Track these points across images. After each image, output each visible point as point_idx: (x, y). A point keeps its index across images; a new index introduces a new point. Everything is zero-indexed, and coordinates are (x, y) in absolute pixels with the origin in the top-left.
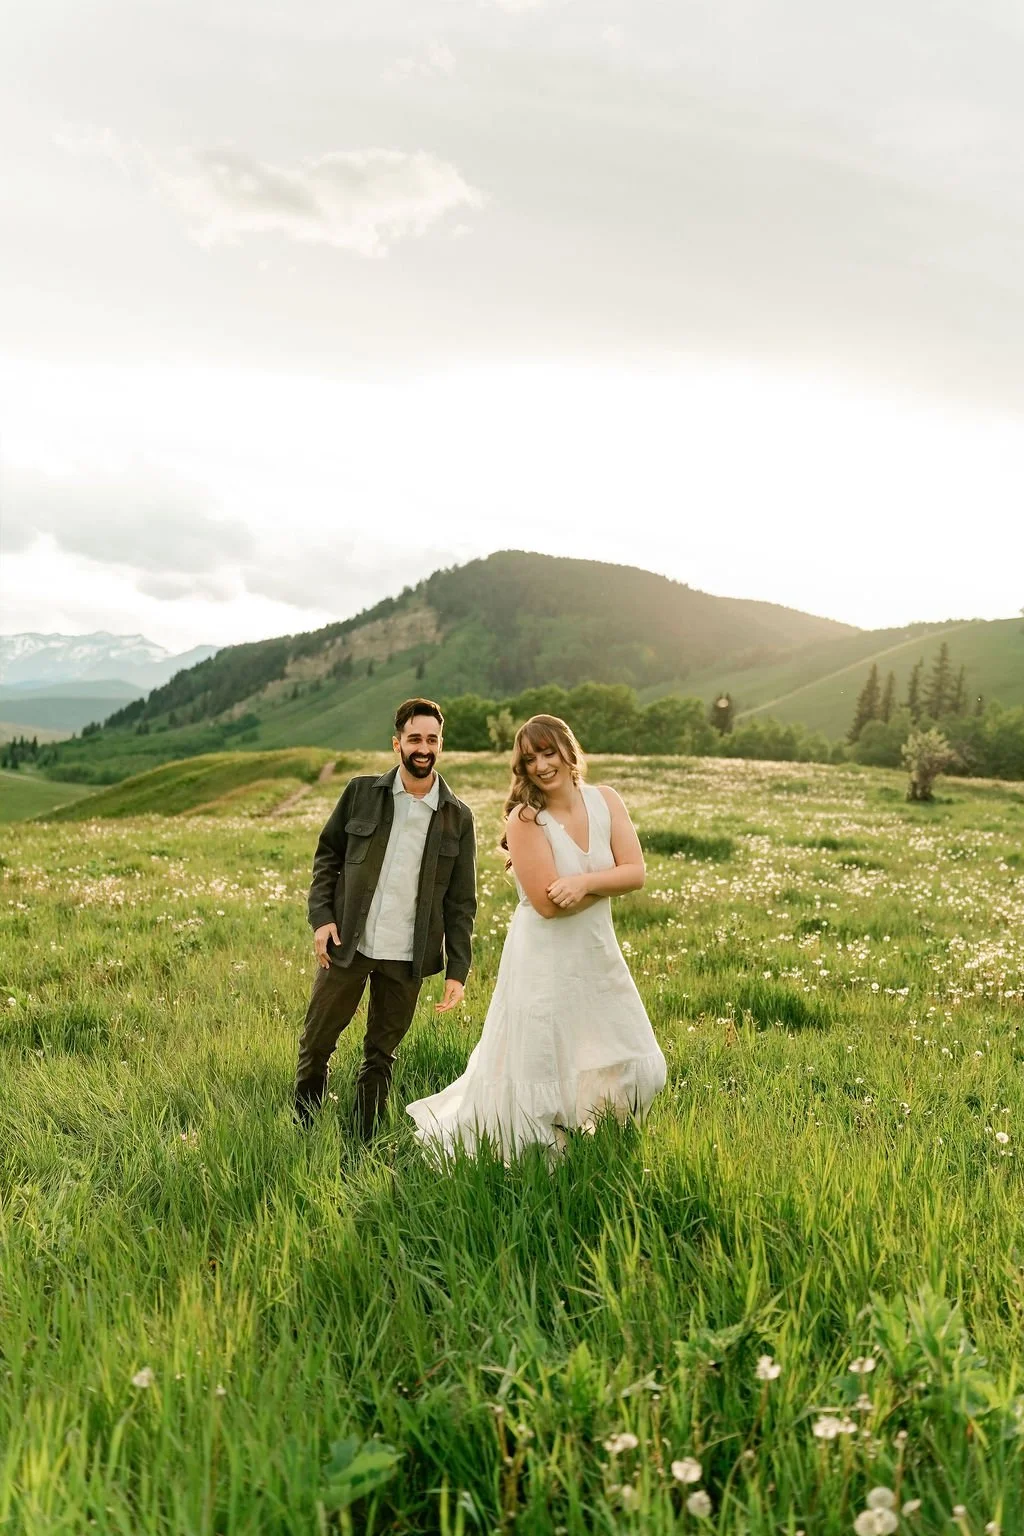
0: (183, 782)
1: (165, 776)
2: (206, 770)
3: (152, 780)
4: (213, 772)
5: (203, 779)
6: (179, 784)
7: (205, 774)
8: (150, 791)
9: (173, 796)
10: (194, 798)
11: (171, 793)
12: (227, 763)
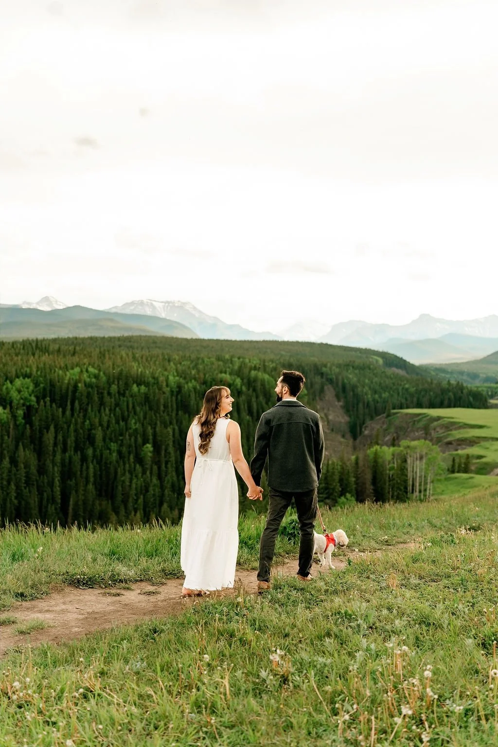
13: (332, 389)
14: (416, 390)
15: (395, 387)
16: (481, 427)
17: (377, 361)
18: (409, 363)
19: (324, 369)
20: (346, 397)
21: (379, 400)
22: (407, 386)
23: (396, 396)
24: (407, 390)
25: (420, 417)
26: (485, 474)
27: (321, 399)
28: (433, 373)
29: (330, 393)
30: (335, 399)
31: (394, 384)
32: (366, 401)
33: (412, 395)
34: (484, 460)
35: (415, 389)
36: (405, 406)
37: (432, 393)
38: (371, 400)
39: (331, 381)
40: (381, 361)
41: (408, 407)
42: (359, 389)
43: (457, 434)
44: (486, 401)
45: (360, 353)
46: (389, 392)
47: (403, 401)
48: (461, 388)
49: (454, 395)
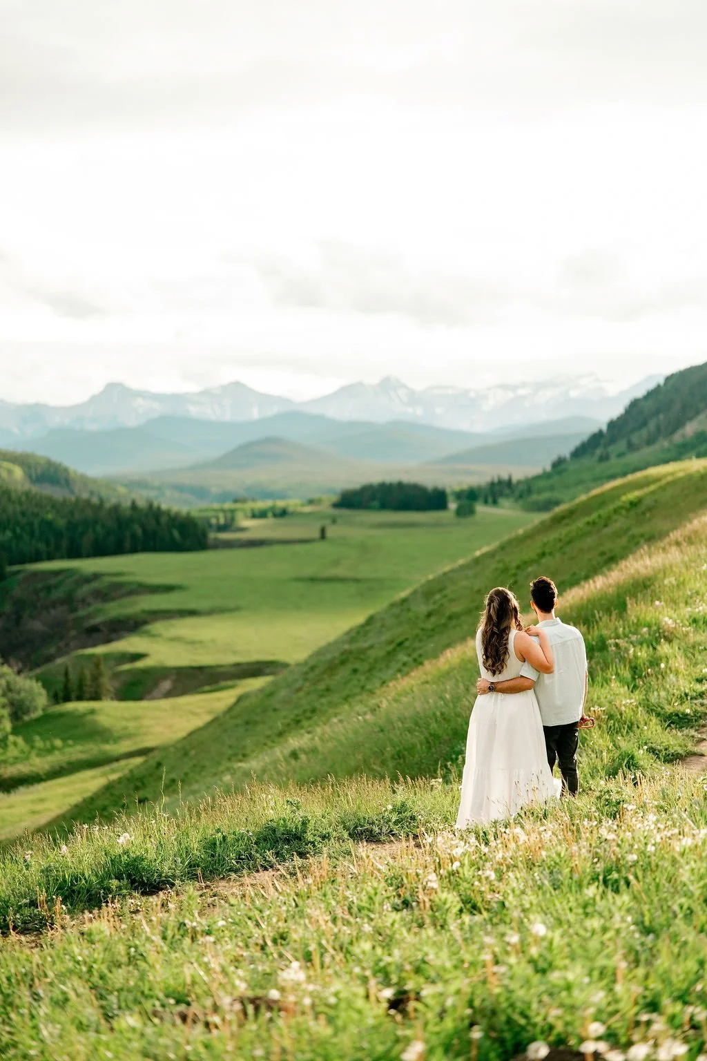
0: (622, 508)
1: (602, 501)
2: (652, 488)
3: (586, 508)
4: (663, 489)
5: (648, 502)
6: (616, 511)
7: (653, 493)
8: (580, 523)
9: (607, 531)
10: (636, 531)
11: (606, 525)
12: (681, 474)
14: (69, 523)
15: (24, 521)
16: (169, 589)
17: (10, 472)
18: (75, 472)
22: (50, 516)
23: (26, 537)
24: (50, 524)
25: (61, 577)
26: (140, 698)
28: (122, 490)
31: (23, 514)
33: (59, 535)
34: (140, 664)
35: (65, 520)
37: (99, 528)
40: (18, 472)
41: (50, 558)
43: (114, 610)
44: (204, 535)
46: (14, 531)
47: (42, 546)
48: (155, 513)
49: (144, 531)
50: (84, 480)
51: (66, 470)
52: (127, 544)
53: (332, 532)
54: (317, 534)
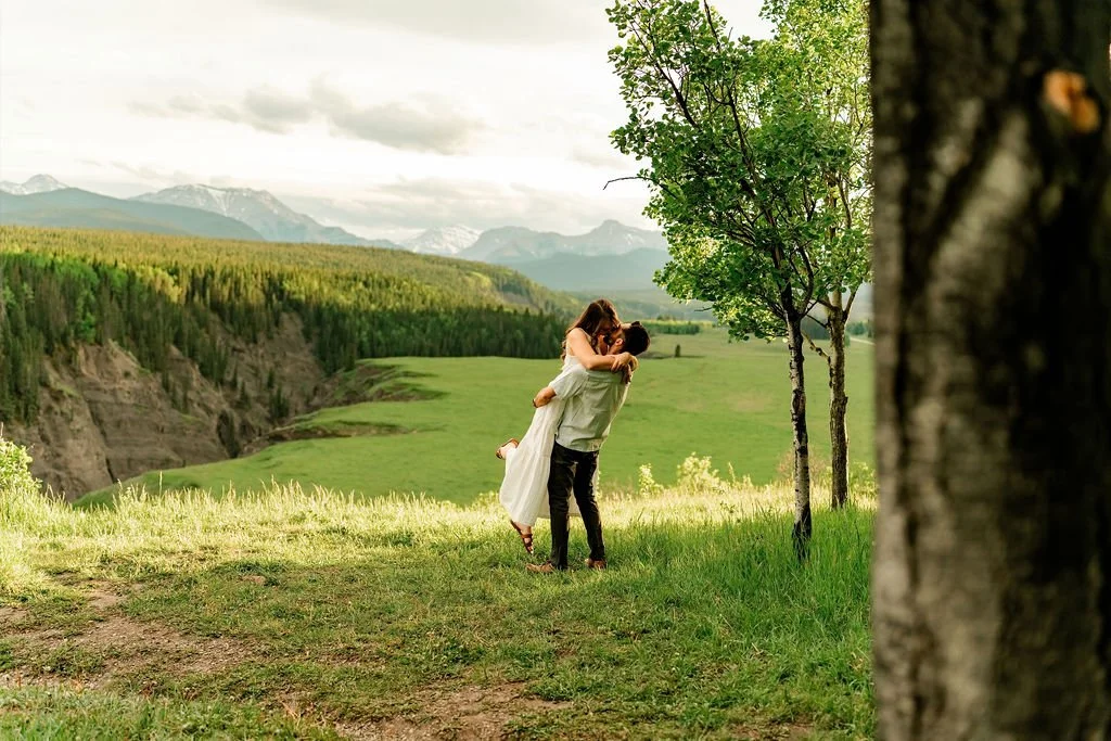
13: (298, 321)
14: (459, 324)
15: (422, 319)
17: (479, 280)
19: (286, 285)
20: (320, 335)
21: (382, 339)
27: (270, 338)
29: (292, 326)
30: (302, 338)
32: (357, 340)
33: (446, 333)
35: (457, 322)
36: (427, 352)
37: (484, 331)
38: (365, 339)
39: (296, 307)
42: (348, 321)
45: (458, 267)
46: (408, 328)
47: (428, 343)
49: (527, 337)
50: (543, 291)
51: (528, 282)
52: (507, 347)
53: (682, 352)
54: (673, 352)
